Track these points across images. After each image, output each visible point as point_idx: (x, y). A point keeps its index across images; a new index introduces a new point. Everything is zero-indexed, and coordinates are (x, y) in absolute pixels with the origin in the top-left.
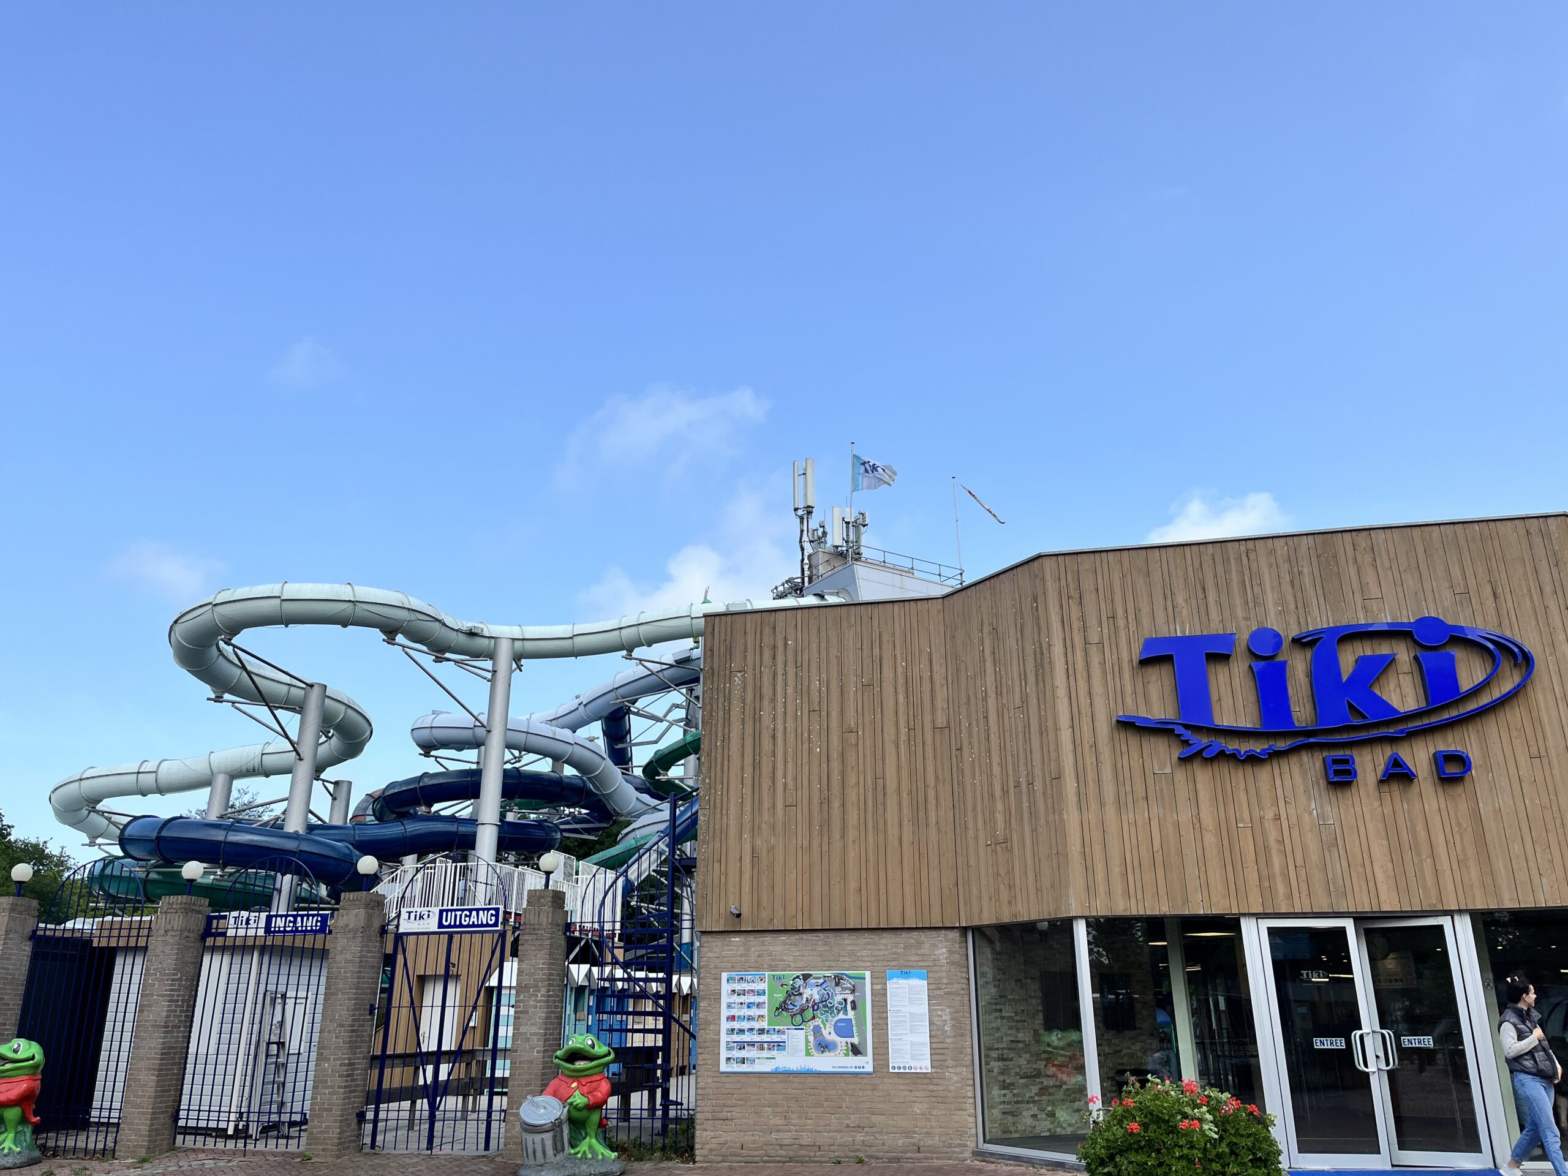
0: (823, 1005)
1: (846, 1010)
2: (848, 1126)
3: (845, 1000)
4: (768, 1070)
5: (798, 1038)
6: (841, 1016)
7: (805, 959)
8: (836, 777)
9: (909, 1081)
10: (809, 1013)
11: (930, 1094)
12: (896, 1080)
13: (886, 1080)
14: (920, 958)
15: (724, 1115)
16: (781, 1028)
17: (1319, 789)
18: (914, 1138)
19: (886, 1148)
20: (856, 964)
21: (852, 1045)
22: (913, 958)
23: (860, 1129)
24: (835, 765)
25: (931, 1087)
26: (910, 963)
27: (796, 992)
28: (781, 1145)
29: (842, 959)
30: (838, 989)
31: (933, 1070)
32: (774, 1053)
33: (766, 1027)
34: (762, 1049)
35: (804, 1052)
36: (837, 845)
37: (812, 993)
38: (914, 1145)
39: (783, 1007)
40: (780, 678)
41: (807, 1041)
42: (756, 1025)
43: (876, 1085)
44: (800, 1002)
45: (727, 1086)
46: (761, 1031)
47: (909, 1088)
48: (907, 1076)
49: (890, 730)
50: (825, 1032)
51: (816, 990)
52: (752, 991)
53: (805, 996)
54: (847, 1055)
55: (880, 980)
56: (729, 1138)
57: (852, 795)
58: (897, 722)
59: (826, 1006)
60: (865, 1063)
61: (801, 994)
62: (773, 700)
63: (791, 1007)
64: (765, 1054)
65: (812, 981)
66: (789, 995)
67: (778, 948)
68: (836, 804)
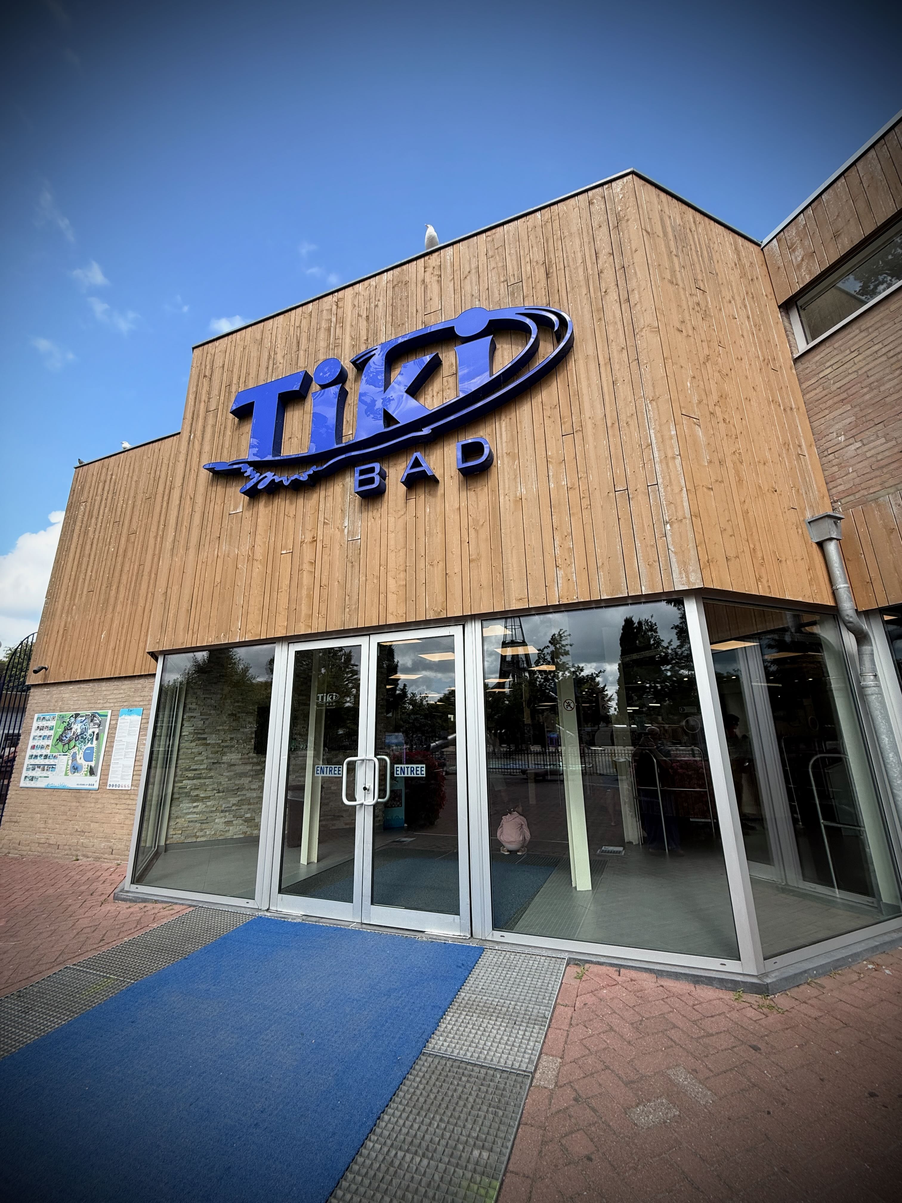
0: (81, 737)
1: (92, 741)
2: (77, 831)
3: (94, 733)
4: (43, 786)
5: (63, 762)
6: (89, 745)
7: (79, 702)
8: (119, 567)
9: (117, 796)
10: (72, 743)
11: (127, 807)
12: (110, 795)
13: (104, 795)
14: (141, 699)
15: (14, 819)
16: (56, 754)
17: (354, 506)
18: (111, 842)
19: (93, 849)
20: (105, 705)
21: (91, 767)
22: (137, 699)
23: (83, 834)
24: (120, 559)
25: (129, 802)
26: (136, 703)
27: (68, 728)
28: (39, 843)
29: (99, 701)
30: (92, 724)
31: (133, 788)
32: (49, 773)
33: (49, 754)
34: (43, 770)
35: (64, 773)
36: (109, 616)
37: (77, 728)
38: (110, 848)
39: (60, 739)
40: (103, 502)
41: (68, 765)
42: (44, 752)
43: (98, 799)
44: (70, 734)
45: (22, 797)
46: (46, 757)
47: (116, 802)
48: (117, 792)
49: (154, 529)
50: (78, 757)
51: (80, 725)
52: (47, 727)
53: (73, 730)
54: (86, 775)
55: (115, 716)
56: (15, 836)
57: (124, 578)
58: (159, 522)
59: (82, 738)
60: (94, 782)
61: (71, 729)
62: (97, 518)
63: (64, 738)
64: (45, 774)
65: (79, 719)
66: (66, 729)
67: (67, 695)
68: (114, 588)
